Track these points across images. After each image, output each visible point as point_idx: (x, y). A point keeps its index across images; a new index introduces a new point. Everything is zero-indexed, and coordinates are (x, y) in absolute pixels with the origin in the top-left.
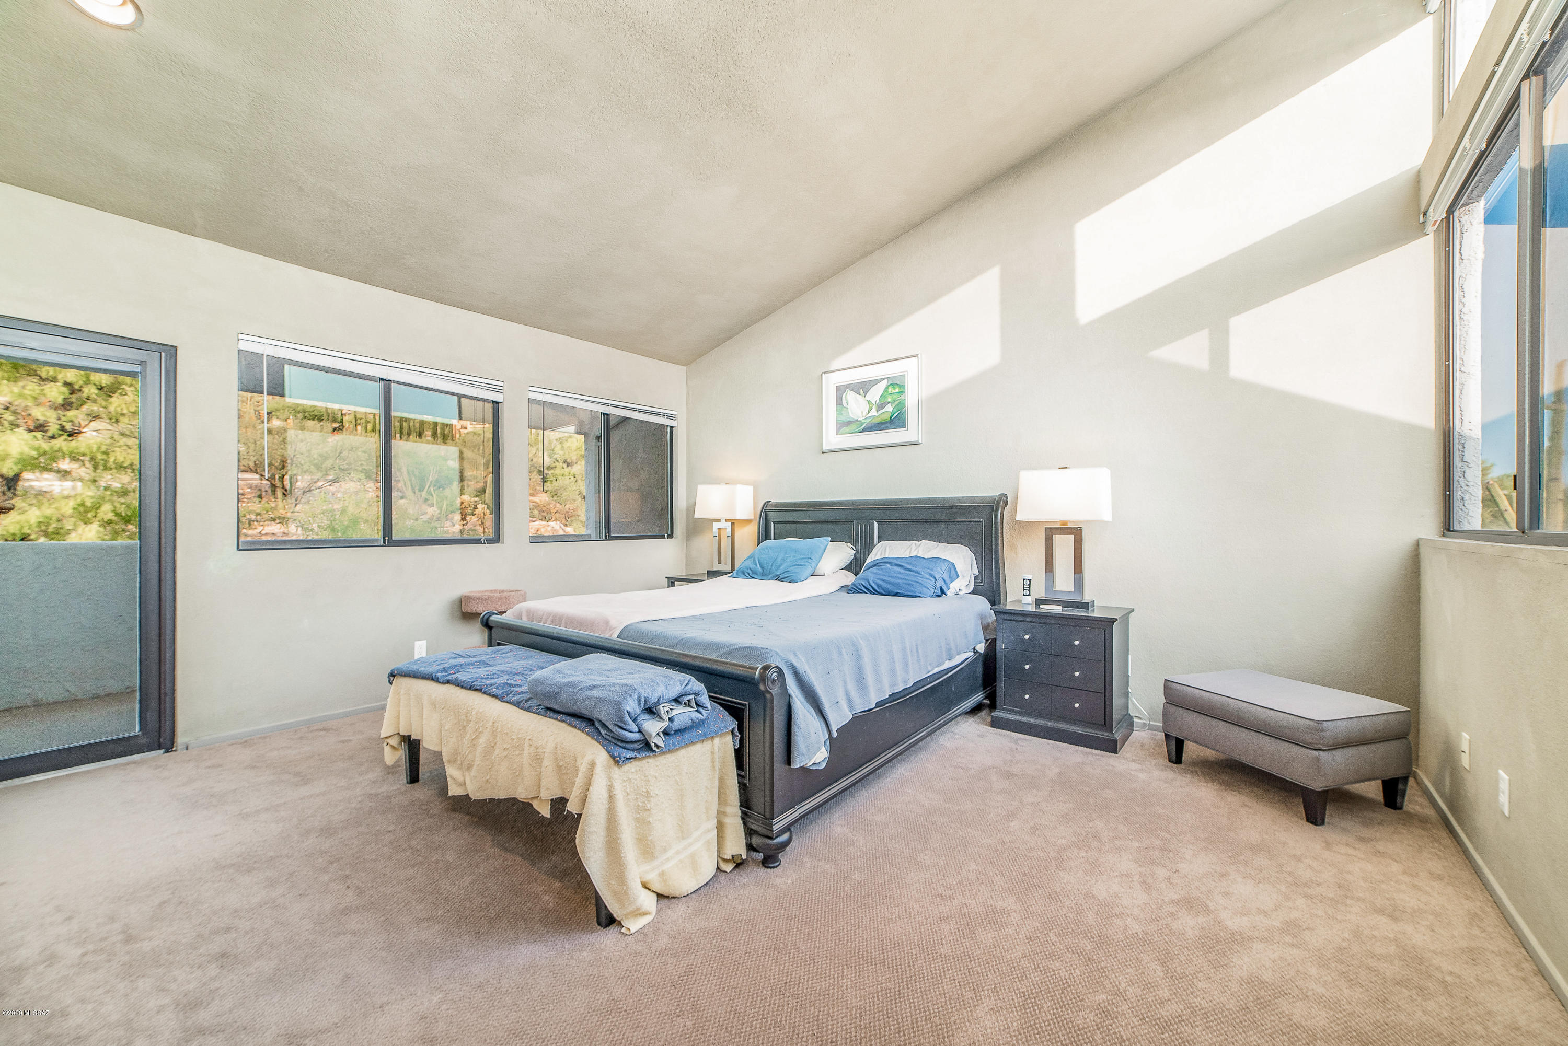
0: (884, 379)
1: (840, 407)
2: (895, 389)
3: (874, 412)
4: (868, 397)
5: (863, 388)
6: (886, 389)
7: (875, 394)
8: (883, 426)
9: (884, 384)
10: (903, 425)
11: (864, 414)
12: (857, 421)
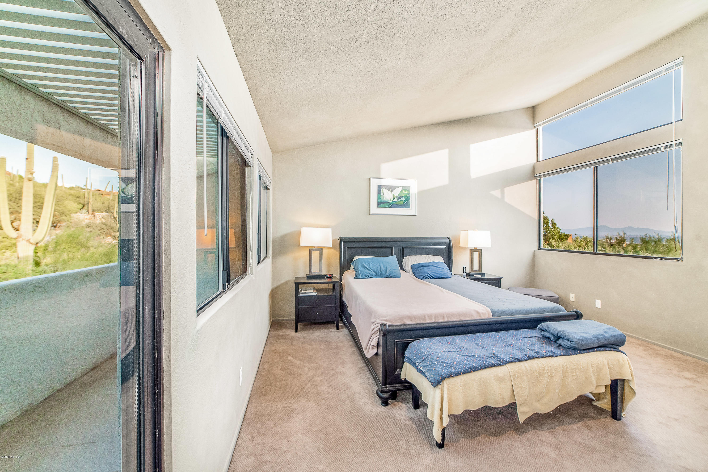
0: (401, 186)
1: (379, 195)
2: (405, 192)
3: (396, 200)
4: (394, 192)
5: (391, 188)
6: (402, 191)
7: (397, 192)
8: (400, 206)
9: (401, 188)
10: (409, 207)
11: (391, 200)
12: (388, 202)
